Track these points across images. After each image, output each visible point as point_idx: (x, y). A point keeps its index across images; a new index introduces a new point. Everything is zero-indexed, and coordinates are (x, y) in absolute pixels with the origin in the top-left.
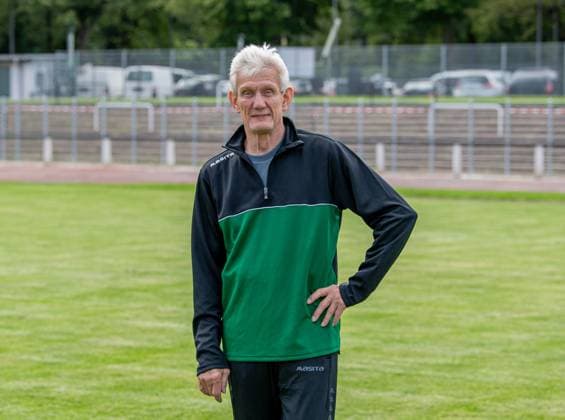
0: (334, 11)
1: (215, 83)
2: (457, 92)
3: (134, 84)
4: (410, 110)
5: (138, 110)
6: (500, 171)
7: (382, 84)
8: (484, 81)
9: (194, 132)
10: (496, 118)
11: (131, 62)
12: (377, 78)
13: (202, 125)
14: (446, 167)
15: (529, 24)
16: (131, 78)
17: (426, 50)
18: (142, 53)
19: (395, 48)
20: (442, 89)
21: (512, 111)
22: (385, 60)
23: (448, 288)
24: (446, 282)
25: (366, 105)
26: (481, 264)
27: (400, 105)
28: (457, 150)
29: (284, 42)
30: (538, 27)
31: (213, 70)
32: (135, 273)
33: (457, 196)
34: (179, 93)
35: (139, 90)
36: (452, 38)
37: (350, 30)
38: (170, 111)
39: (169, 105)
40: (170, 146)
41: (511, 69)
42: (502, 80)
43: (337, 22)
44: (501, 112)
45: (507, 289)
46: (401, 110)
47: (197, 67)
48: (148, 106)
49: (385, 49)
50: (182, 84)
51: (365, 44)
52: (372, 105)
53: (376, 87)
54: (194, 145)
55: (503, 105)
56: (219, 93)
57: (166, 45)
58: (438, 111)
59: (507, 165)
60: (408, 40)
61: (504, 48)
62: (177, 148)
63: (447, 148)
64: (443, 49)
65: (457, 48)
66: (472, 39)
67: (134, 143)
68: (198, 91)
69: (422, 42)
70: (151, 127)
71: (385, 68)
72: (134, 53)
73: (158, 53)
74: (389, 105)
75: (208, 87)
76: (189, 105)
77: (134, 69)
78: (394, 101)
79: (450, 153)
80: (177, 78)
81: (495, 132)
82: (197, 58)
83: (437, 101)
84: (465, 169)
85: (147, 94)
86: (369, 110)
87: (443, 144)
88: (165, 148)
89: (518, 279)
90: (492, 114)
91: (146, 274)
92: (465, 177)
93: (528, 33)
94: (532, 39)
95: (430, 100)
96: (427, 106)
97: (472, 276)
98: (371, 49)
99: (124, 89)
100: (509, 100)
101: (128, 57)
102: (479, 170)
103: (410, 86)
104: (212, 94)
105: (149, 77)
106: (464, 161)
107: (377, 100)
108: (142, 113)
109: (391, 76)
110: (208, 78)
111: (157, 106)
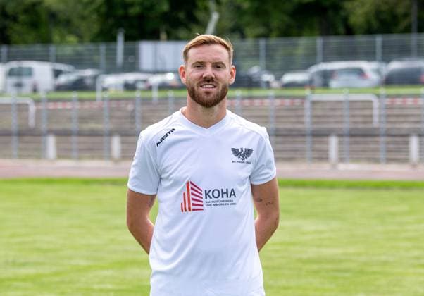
0: (212, 5)
1: (95, 78)
2: (334, 84)
3: (14, 80)
4: (287, 102)
5: (19, 105)
6: (376, 161)
7: (260, 78)
8: (360, 73)
9: (73, 126)
10: (371, 109)
11: (10, 58)
12: (255, 70)
13: (83, 119)
14: (323, 157)
15: (406, 15)
16: (11, 73)
17: (303, 43)
18: (22, 48)
19: (274, 41)
20: (318, 80)
21: (387, 101)
22: (262, 53)
23: (316, 272)
24: (315, 267)
25: (243, 98)
26: (351, 250)
27: (277, 97)
28: (333, 142)
29: (163, 36)
30: (413, 19)
31: (94, 65)
32: (14, 264)
33: (332, 185)
34: (59, 88)
35: (19, 85)
36: (328, 31)
37: (228, 24)
38: (51, 106)
39: (50, 100)
40: (51, 141)
41: (387, 59)
42: (378, 71)
43: (215, 16)
44: (376, 104)
45: (374, 273)
46: (278, 102)
47: (78, 62)
48: (28, 101)
49: (262, 42)
50: (63, 79)
51: (243, 36)
52: (250, 98)
53: (254, 80)
54: (74, 139)
55: (378, 96)
56: (99, 87)
57: (47, 41)
58: (314, 103)
59: (382, 155)
60: (286, 33)
61: (379, 40)
62: (58, 143)
63: (325, 139)
64: (319, 41)
65: (334, 41)
66: (350, 31)
67: (15, 139)
68: (78, 85)
69: (299, 35)
70: (32, 122)
71: (263, 62)
72: (14, 49)
73: (38, 48)
74: (266, 97)
75: (89, 82)
76: (69, 100)
77: (14, 64)
78: (271, 93)
79: (327, 143)
80: (57, 73)
81: (371, 122)
82: (79, 54)
83: (313, 93)
84: (342, 160)
85: (27, 89)
86: (247, 102)
87: (320, 135)
88: (45, 143)
89: (385, 263)
90: (368, 105)
91: (24, 265)
92: (342, 167)
93: (403, 24)
94: (407, 30)
95: (307, 92)
96: (303, 98)
97: (340, 261)
98: (249, 43)
99: (5, 85)
100: (383, 91)
101: (8, 52)
102: (356, 160)
103: (288, 78)
104: (92, 88)
105: (30, 72)
106: (341, 151)
107: (256, 93)
108: (22, 108)
109: (269, 69)
110: (88, 73)
111: (37, 102)
